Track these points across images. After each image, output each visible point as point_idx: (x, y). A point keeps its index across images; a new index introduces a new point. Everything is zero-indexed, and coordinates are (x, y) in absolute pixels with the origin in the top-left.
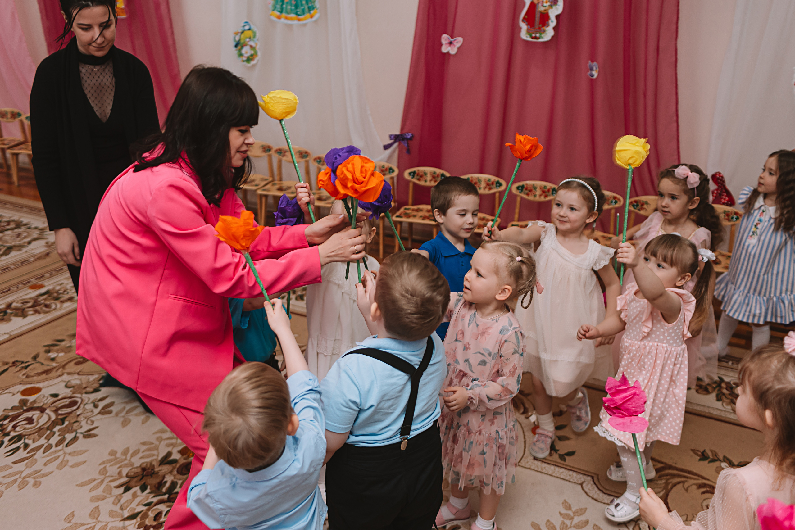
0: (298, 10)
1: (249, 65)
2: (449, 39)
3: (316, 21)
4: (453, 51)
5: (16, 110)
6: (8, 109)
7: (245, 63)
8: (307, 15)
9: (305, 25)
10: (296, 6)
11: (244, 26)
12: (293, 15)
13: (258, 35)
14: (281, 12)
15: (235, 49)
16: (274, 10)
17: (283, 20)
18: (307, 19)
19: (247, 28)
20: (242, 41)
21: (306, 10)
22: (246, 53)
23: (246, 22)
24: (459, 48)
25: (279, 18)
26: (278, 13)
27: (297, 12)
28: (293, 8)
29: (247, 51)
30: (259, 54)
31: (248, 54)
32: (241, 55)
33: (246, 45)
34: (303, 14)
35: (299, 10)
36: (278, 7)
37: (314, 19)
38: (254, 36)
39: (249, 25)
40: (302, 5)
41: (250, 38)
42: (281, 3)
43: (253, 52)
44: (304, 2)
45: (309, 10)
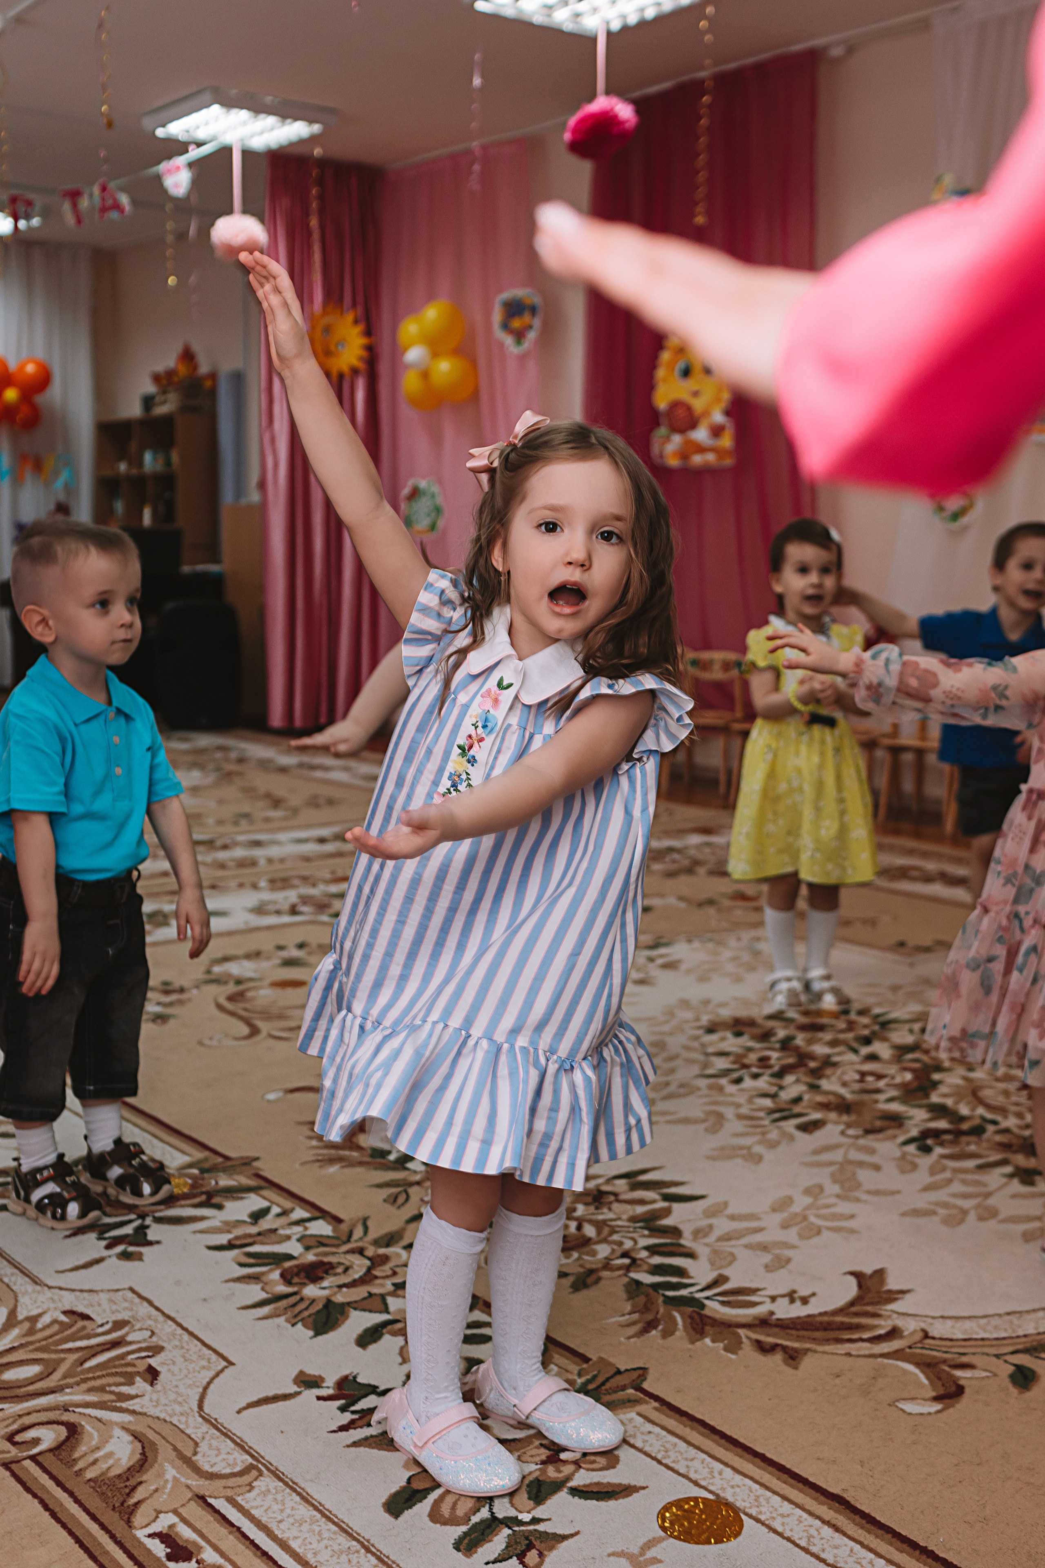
1: (955, 525)
7: (948, 521)
32: (941, 509)
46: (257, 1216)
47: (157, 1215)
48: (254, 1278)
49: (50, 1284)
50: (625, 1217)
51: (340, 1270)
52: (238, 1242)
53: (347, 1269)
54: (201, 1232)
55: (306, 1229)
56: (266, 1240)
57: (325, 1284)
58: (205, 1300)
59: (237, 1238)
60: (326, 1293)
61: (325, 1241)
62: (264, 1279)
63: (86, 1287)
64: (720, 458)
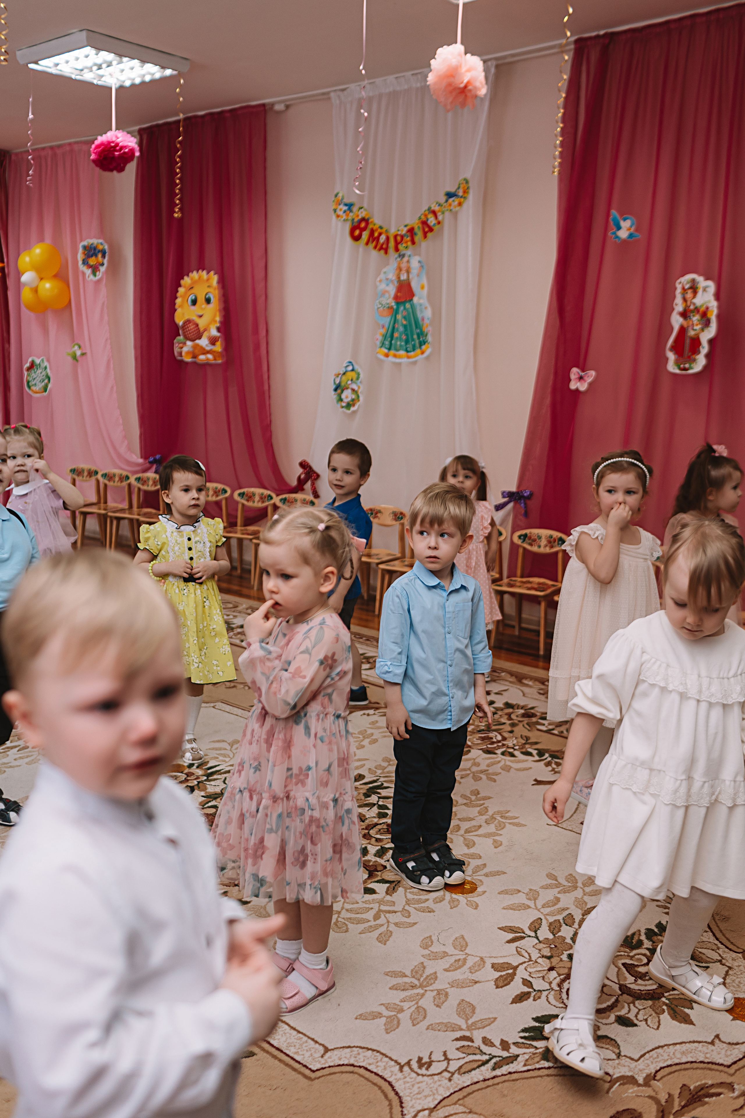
0: (408, 346)
1: (348, 412)
2: (578, 373)
3: (428, 358)
4: (583, 387)
5: (93, 468)
6: (85, 466)
7: (344, 410)
8: (418, 351)
9: (415, 363)
10: (407, 342)
11: (347, 366)
12: (402, 353)
13: (361, 376)
14: (389, 349)
15: (333, 393)
16: (381, 347)
17: (391, 359)
18: (418, 357)
19: (350, 368)
20: (343, 384)
21: (417, 345)
22: (347, 397)
23: (350, 362)
24: (591, 384)
25: (387, 355)
26: (386, 351)
27: (407, 348)
28: (403, 343)
29: (347, 395)
30: (361, 398)
31: (349, 399)
33: (347, 388)
34: (414, 350)
35: (410, 347)
36: (387, 343)
37: (425, 355)
38: (358, 378)
39: (353, 365)
40: (413, 340)
41: (352, 380)
42: (389, 339)
43: (354, 397)
44: (415, 337)
45: (420, 346)
64: (215, 359)
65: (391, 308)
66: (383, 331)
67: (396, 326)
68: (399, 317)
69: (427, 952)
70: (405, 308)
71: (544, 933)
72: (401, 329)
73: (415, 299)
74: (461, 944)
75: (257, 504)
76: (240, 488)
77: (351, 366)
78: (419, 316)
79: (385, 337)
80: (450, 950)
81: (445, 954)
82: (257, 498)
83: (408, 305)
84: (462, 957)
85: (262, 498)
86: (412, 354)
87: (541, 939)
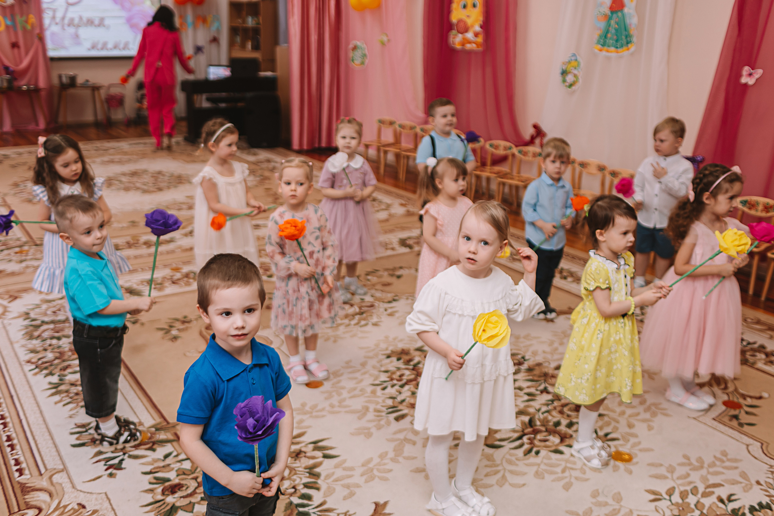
0: (617, 44)
1: (570, 90)
2: (749, 71)
4: (751, 82)
5: (393, 120)
7: (567, 88)
8: (625, 48)
10: (617, 41)
11: (571, 57)
12: (612, 49)
13: (582, 65)
14: (604, 46)
15: (560, 76)
16: (597, 44)
17: (604, 53)
18: (624, 52)
19: (573, 58)
20: (568, 70)
21: (624, 43)
23: (574, 54)
24: (757, 79)
25: (601, 50)
26: (601, 47)
27: (616, 46)
28: (614, 42)
29: (570, 78)
30: (580, 80)
31: (571, 81)
32: (564, 81)
33: (570, 73)
34: (622, 46)
35: (619, 44)
36: (602, 41)
37: (630, 51)
38: (579, 66)
39: (576, 57)
40: (622, 39)
41: (575, 67)
42: (604, 38)
43: (575, 79)
44: (624, 37)
45: (627, 43)
46: (166, 456)
47: (131, 453)
48: (151, 490)
49: (79, 488)
50: (303, 466)
51: (184, 488)
52: (153, 471)
53: (187, 488)
54: (143, 464)
55: (182, 464)
56: (165, 470)
57: (176, 495)
58: (129, 500)
59: (154, 468)
60: (174, 500)
61: (186, 472)
62: (155, 491)
63: (90, 491)
64: (478, 47)
65: (606, 16)
66: (599, 32)
67: (610, 29)
68: (613, 22)
69: (594, 500)
70: (618, 16)
71: (676, 498)
72: (613, 31)
73: (626, 10)
74: (618, 498)
75: (501, 152)
76: (491, 139)
77: (574, 58)
78: (628, 21)
79: (600, 37)
80: (610, 501)
81: (606, 504)
82: (501, 148)
83: (620, 14)
84: (617, 507)
85: (505, 148)
86: (619, 50)
87: (673, 502)
